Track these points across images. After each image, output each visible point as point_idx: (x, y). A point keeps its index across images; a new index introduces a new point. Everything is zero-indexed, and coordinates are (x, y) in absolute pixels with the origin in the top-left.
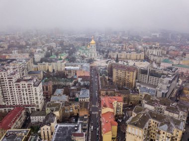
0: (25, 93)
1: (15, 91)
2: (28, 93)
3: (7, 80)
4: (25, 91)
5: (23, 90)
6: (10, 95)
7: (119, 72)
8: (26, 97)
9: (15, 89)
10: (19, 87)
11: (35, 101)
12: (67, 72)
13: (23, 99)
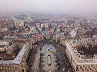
3: (18, 21)
10: (20, 22)
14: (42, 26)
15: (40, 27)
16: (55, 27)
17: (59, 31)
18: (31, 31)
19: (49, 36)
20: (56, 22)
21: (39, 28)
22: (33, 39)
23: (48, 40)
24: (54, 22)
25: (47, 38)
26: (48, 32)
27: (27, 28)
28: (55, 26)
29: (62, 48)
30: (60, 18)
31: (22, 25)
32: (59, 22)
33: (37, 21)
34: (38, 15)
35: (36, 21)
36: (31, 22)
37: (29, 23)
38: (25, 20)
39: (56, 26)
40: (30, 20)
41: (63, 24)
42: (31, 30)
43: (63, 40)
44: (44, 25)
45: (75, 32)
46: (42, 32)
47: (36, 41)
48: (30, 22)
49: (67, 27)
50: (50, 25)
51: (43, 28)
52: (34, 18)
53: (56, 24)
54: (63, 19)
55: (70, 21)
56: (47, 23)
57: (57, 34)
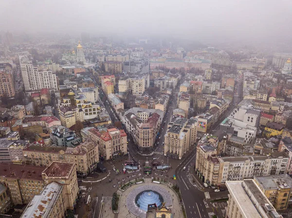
0: (46, 79)
1: (39, 78)
2: (48, 79)
3: (33, 70)
4: (46, 78)
5: (45, 77)
6: (35, 82)
7: (110, 65)
8: (47, 82)
9: (39, 77)
10: (42, 75)
11: (54, 85)
12: (64, 72)
13: (45, 84)
14: (123, 87)
15: (116, 90)
16: (169, 92)
17: (187, 109)
18: (81, 110)
19: (151, 136)
20: (174, 72)
21: (111, 96)
22: (84, 152)
23: (147, 150)
24: (166, 71)
25: (141, 144)
26: (145, 115)
27: (65, 100)
28: (168, 86)
29: (207, 196)
30: (185, 55)
31: (52, 82)
32: (182, 72)
33: (106, 70)
34: (110, 45)
35: (103, 68)
36: (84, 70)
37: (78, 75)
38: (63, 63)
39: (172, 87)
40: (81, 63)
41: (199, 77)
42: (80, 106)
43: (209, 158)
44: (130, 85)
45: (250, 115)
46: (123, 114)
47: (97, 160)
48: (82, 73)
49: (215, 93)
50: (152, 84)
51: (124, 94)
52: (98, 58)
53: (174, 81)
54: (193, 61)
55: (220, 67)
56: (141, 76)
57: (183, 128)
